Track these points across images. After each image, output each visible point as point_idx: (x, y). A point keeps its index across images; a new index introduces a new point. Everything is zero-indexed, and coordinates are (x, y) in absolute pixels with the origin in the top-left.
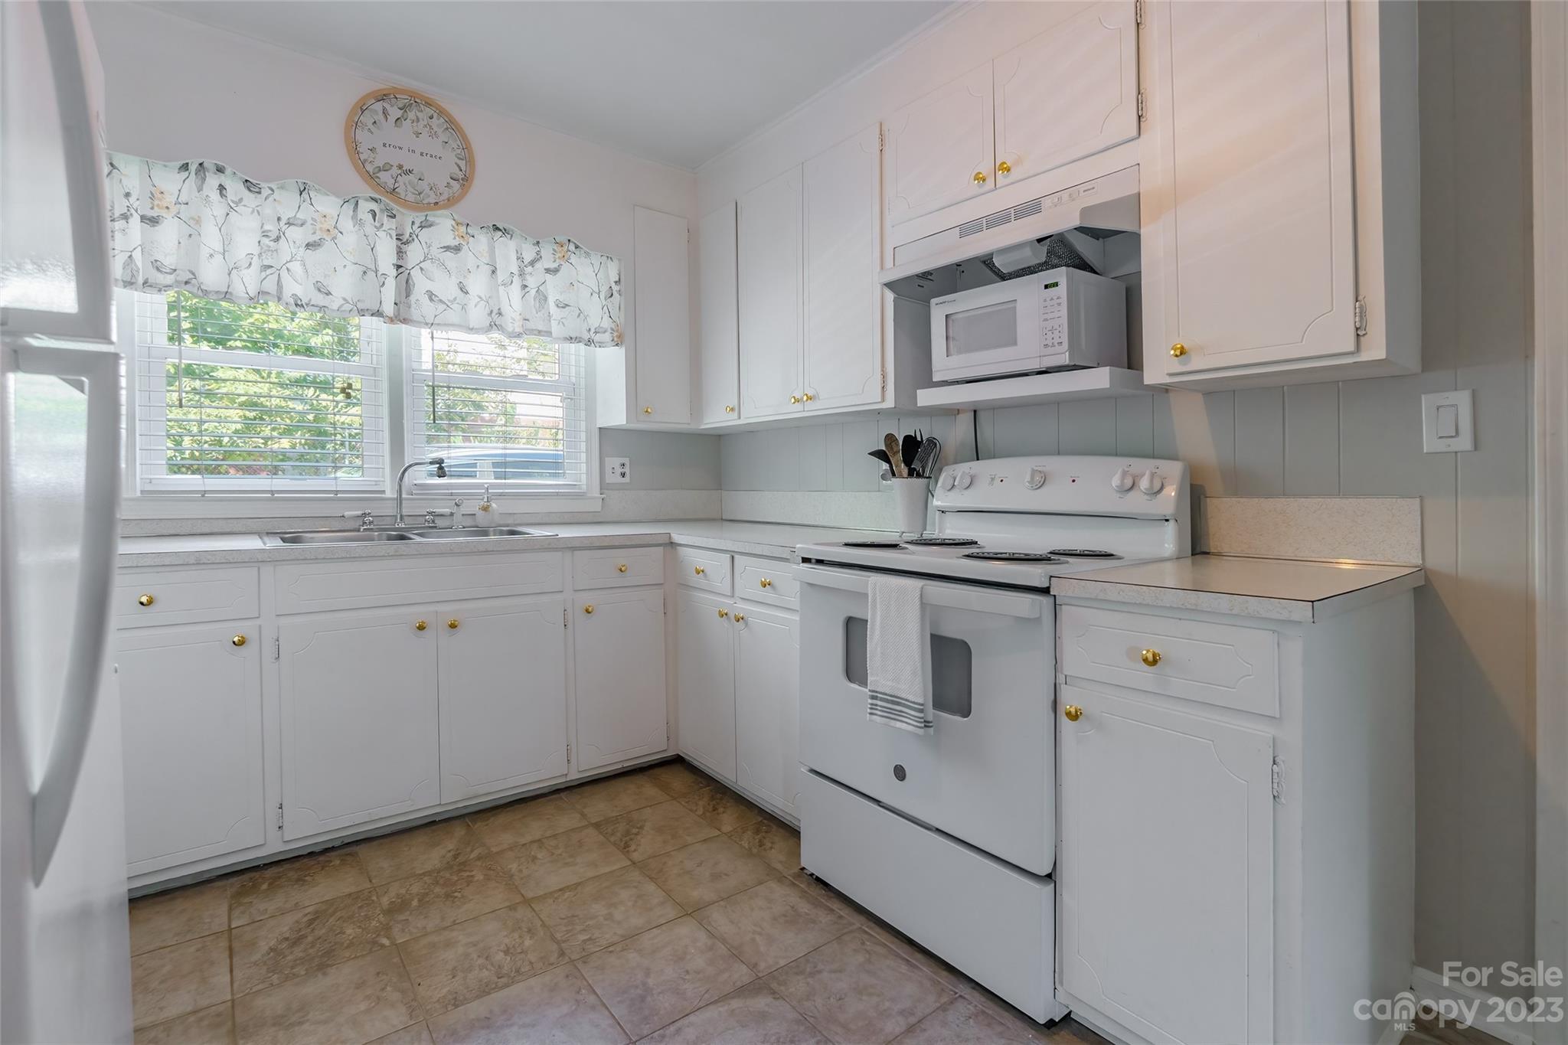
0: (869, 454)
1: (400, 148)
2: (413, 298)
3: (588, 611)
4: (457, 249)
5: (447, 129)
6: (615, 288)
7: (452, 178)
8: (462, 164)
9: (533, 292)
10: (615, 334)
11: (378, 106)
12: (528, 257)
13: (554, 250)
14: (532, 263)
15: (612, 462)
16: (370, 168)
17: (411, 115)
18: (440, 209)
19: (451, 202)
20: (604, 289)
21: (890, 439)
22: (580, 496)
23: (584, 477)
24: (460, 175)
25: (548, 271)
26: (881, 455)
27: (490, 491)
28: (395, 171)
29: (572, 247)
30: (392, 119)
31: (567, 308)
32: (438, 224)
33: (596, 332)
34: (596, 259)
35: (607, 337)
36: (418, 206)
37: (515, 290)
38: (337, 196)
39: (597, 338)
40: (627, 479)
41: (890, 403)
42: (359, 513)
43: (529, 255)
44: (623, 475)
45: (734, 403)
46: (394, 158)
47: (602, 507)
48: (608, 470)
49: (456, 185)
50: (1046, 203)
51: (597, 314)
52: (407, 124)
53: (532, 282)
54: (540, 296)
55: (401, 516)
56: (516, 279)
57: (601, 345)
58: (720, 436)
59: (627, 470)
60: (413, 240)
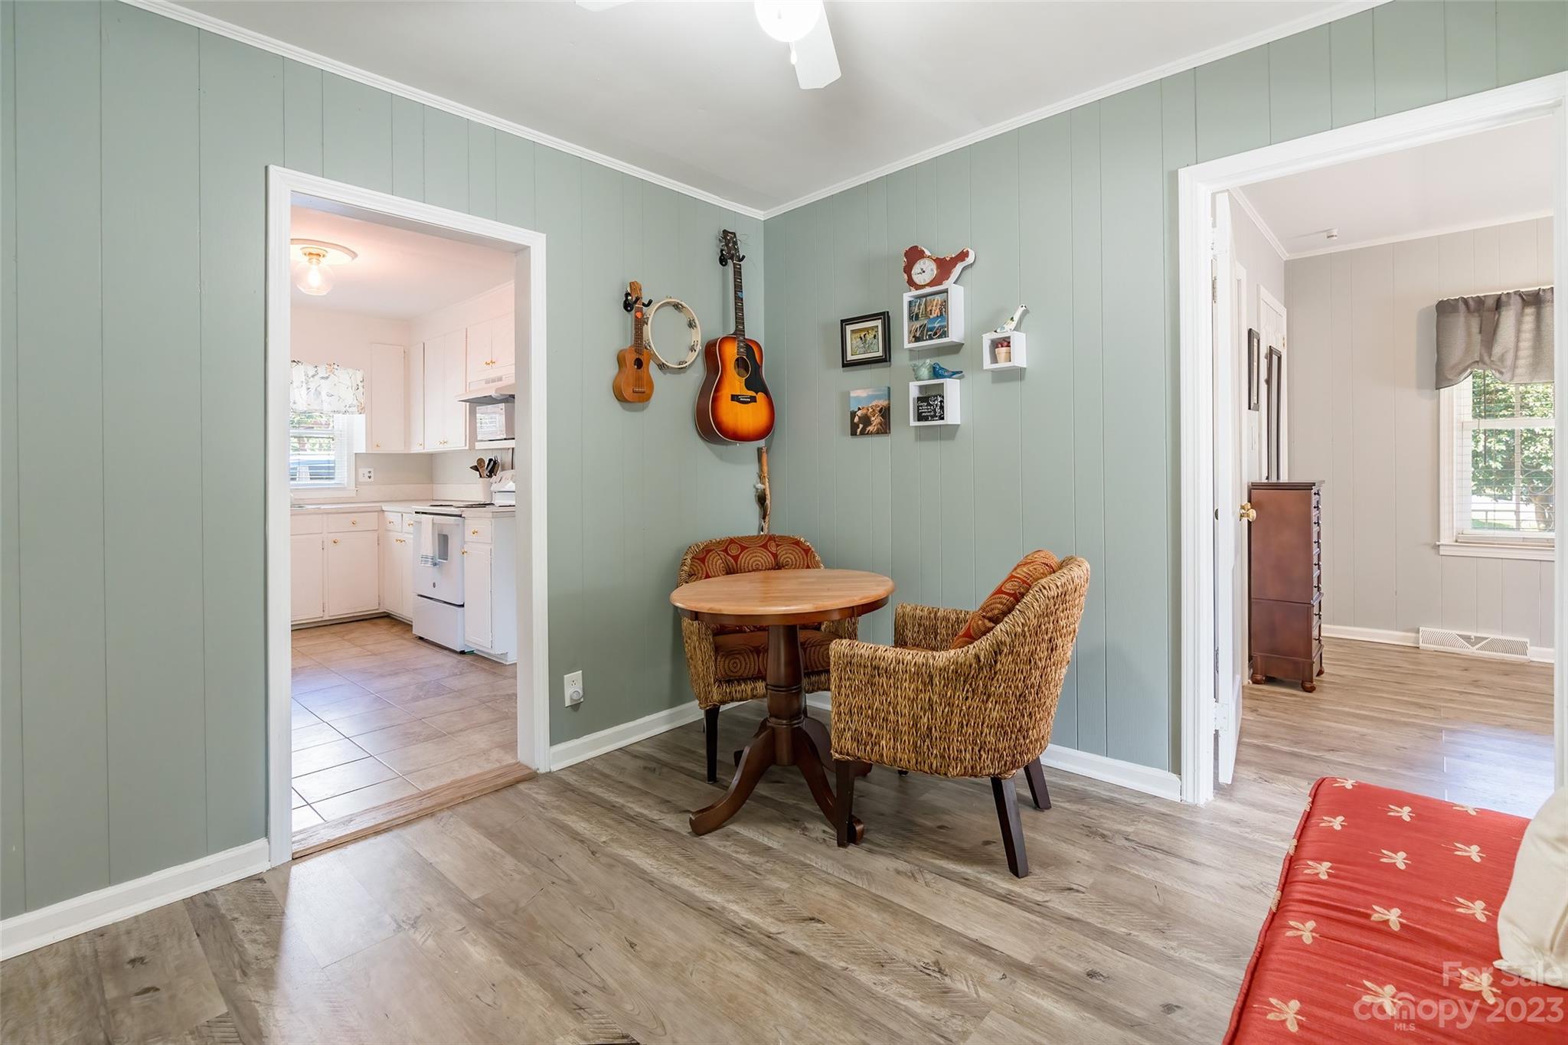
0: (471, 468)
3: (335, 542)
6: (360, 384)
9: (313, 391)
10: (360, 408)
12: (310, 374)
13: (325, 369)
14: (313, 376)
15: (364, 471)
20: (355, 387)
21: (481, 461)
22: (344, 489)
23: (346, 479)
25: (322, 378)
26: (476, 468)
29: (336, 367)
31: (333, 396)
33: (350, 407)
34: (351, 371)
35: (355, 409)
37: (304, 390)
39: (350, 410)
40: (373, 479)
41: (467, 448)
43: (311, 372)
44: (370, 477)
45: (421, 442)
47: (357, 495)
48: (361, 475)
50: (504, 377)
51: (349, 398)
53: (312, 386)
54: (318, 393)
56: (304, 384)
57: (353, 413)
58: (432, 454)
59: (372, 475)
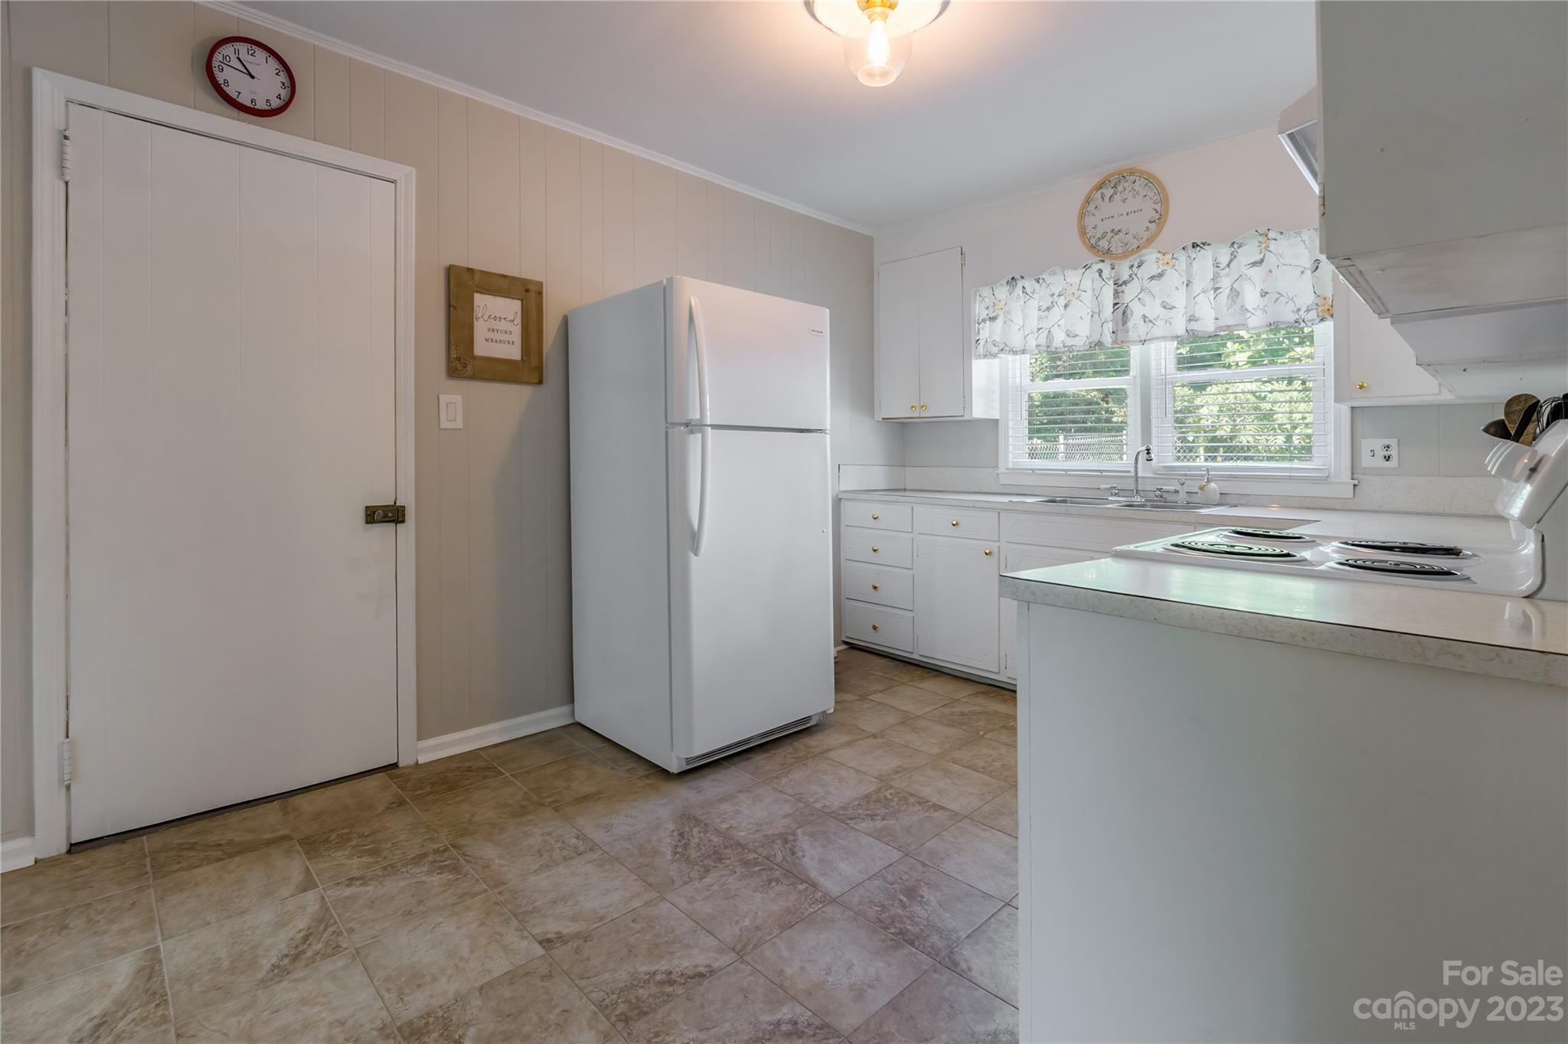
1: (1113, 217)
2: (1130, 324)
4: (1160, 275)
5: (1146, 185)
7: (1150, 222)
8: (1158, 207)
9: (1226, 291)
10: (1321, 308)
11: (1098, 195)
12: (1223, 261)
13: (1259, 242)
15: (1371, 444)
16: (1093, 241)
17: (1120, 188)
18: (1142, 250)
19: (1150, 241)
20: (1312, 264)
22: (1323, 481)
23: (1330, 460)
24: (1157, 216)
27: (1211, 473)
28: (1110, 235)
30: (1107, 199)
31: (1267, 295)
32: (1146, 261)
33: (1307, 311)
34: (1306, 235)
35: (1315, 313)
36: (1126, 255)
38: (1075, 268)
40: (1393, 463)
42: (1109, 486)
44: (1387, 458)
46: (1108, 226)
47: (1355, 493)
48: (1364, 454)
49: (1153, 226)
52: (1117, 197)
53: (1227, 283)
55: (1137, 490)
60: (1133, 279)
